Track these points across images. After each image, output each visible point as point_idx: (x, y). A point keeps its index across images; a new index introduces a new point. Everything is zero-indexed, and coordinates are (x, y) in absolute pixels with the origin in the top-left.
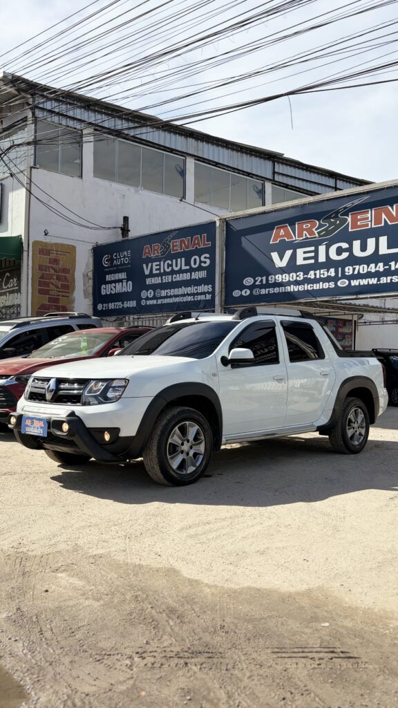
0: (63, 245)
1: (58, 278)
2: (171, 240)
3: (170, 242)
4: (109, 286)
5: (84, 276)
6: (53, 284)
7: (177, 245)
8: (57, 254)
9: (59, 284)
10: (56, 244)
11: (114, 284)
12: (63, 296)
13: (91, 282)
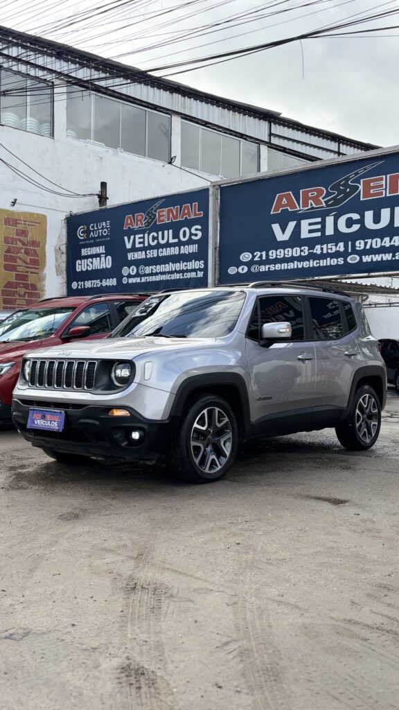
0: (32, 214)
1: (27, 252)
2: (157, 209)
3: (155, 211)
4: (84, 262)
5: (55, 250)
6: (20, 259)
7: (164, 216)
8: (24, 224)
9: (28, 259)
10: (24, 213)
11: (90, 259)
12: (31, 273)
13: (64, 257)
